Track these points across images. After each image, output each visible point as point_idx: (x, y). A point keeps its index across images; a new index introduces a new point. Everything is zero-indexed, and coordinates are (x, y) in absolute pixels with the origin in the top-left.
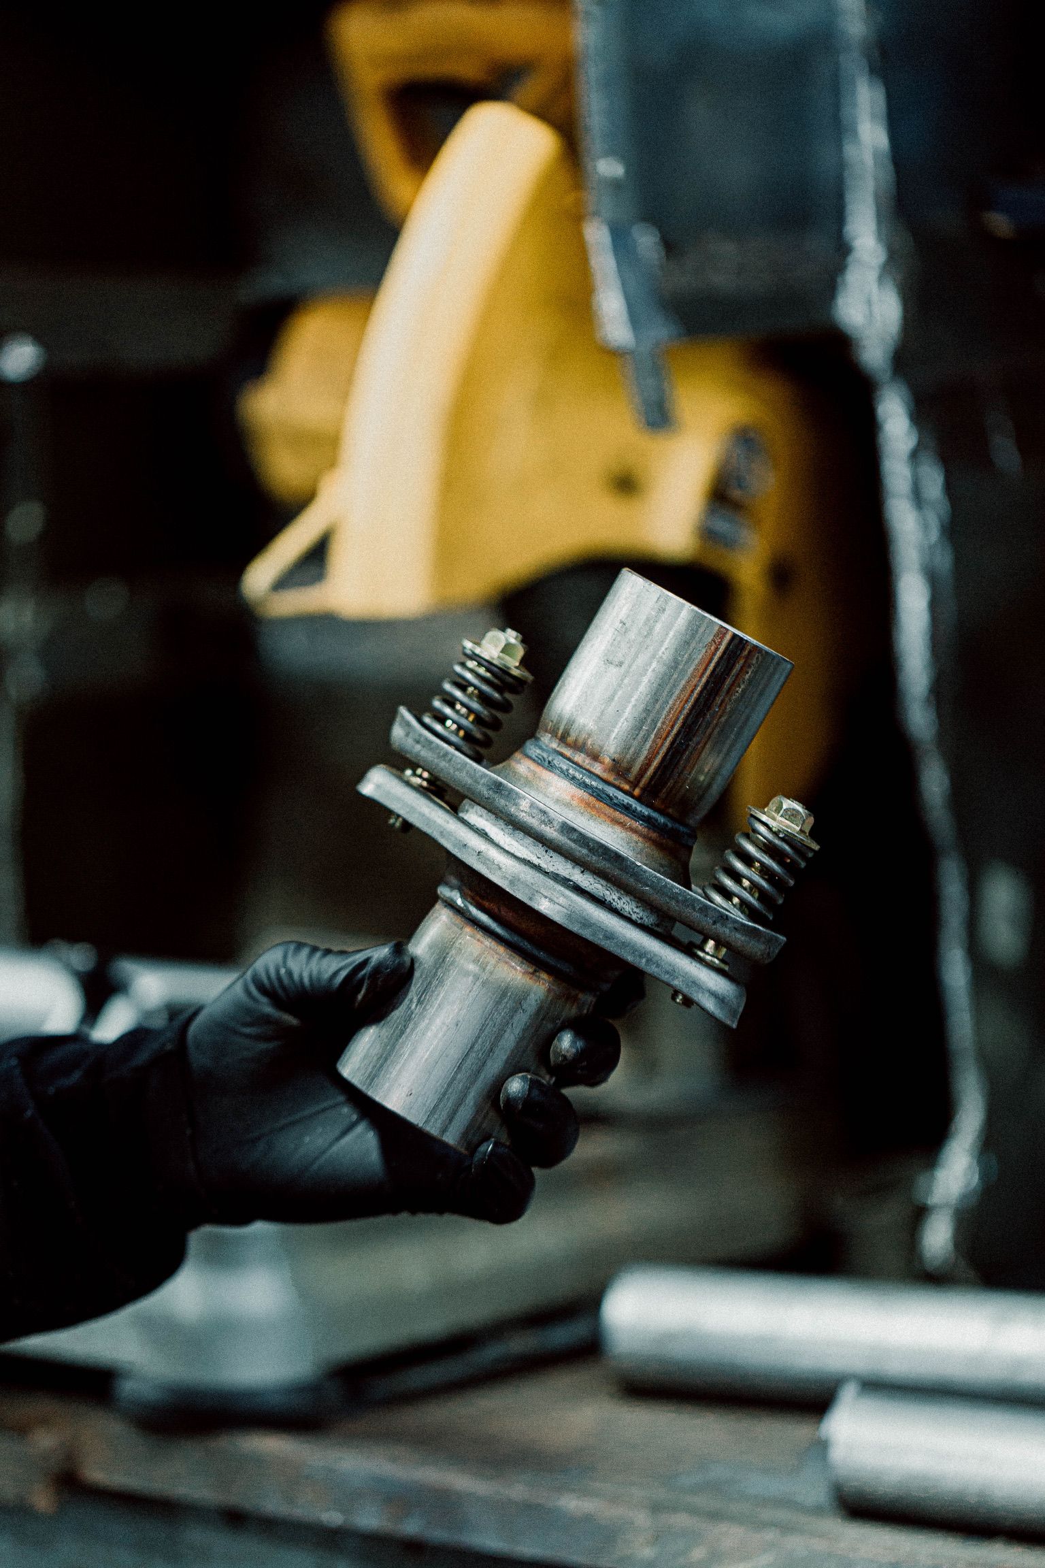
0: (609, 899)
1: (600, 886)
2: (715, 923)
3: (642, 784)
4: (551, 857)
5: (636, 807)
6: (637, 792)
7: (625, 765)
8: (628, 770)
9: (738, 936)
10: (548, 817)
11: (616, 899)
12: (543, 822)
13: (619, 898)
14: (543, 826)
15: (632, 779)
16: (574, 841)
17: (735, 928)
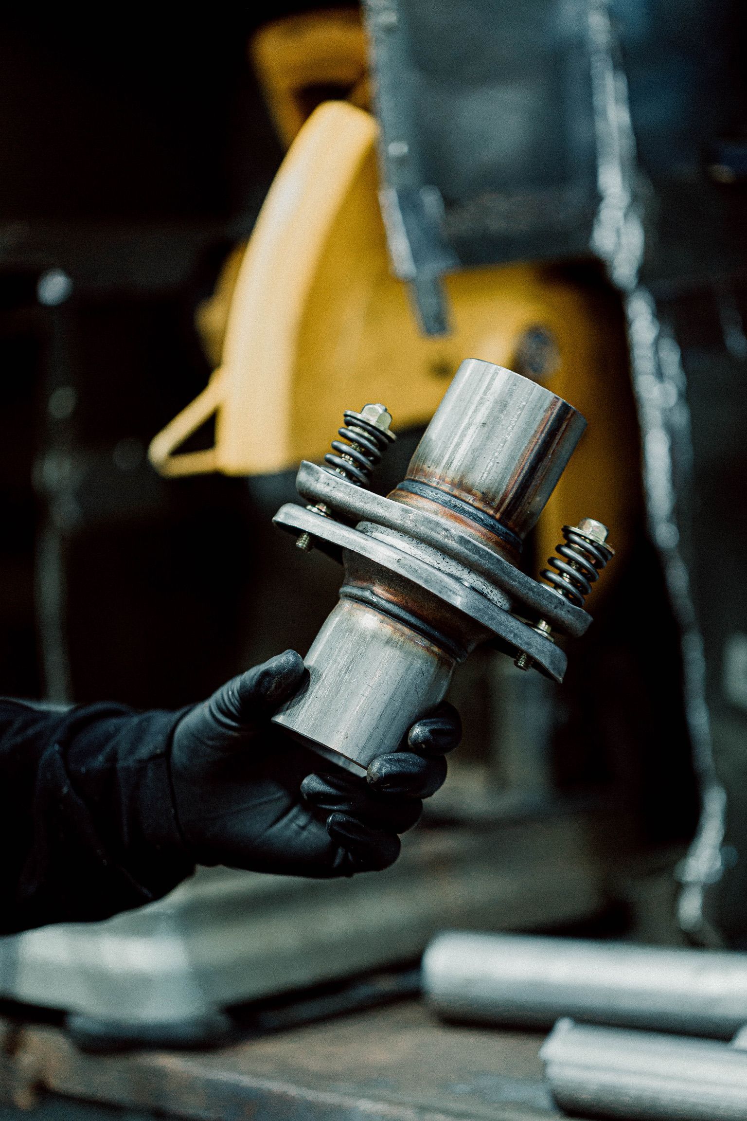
0: (485, 592)
1: (480, 583)
2: (556, 607)
3: (501, 510)
4: (447, 562)
5: (498, 527)
6: (498, 516)
7: (490, 495)
8: (493, 500)
9: (570, 617)
10: (450, 533)
11: (490, 592)
12: (446, 537)
13: (492, 592)
14: (446, 540)
15: (495, 507)
16: (469, 550)
17: (569, 611)
